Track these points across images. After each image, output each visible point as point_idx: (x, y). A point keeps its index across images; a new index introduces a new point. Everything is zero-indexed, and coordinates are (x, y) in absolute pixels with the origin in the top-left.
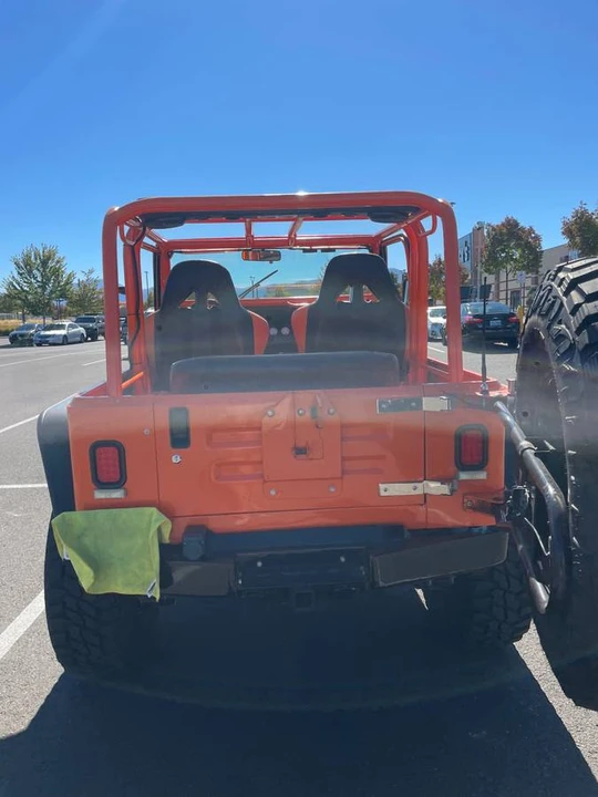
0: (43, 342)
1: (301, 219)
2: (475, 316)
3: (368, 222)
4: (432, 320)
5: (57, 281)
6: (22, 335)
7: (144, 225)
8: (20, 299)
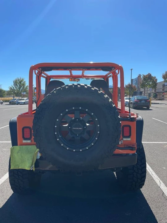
0: (18, 104)
1: (84, 70)
2: (137, 100)
3: (102, 71)
4: (126, 100)
5: (23, 87)
6: (12, 102)
7: (42, 70)
8: (13, 92)
